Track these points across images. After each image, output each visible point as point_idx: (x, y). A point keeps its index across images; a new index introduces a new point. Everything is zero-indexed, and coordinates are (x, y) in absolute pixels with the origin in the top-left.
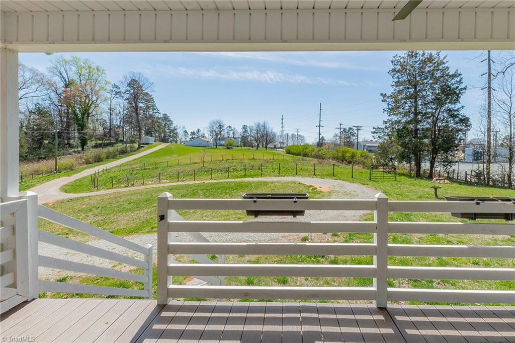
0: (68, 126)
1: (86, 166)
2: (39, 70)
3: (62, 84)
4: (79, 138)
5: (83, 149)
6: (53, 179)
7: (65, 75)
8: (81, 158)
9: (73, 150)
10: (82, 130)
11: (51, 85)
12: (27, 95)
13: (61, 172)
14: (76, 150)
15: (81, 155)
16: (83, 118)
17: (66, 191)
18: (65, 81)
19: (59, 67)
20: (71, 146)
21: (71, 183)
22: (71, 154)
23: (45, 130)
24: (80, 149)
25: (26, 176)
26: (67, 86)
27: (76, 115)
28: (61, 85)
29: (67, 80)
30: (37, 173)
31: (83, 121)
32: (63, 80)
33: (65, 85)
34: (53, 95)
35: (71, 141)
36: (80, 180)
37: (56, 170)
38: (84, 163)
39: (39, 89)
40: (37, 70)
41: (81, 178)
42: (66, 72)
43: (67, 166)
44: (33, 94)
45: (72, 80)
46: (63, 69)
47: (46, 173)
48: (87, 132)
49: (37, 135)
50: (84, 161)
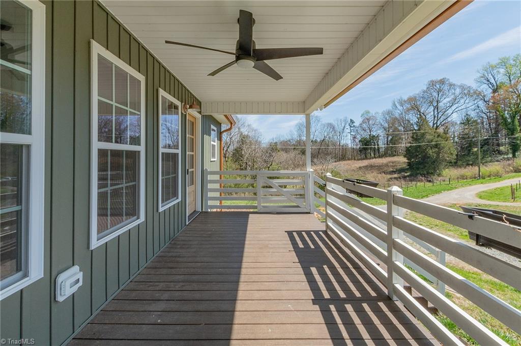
0: (497, 132)
1: (514, 174)
2: (466, 84)
3: (491, 91)
4: (509, 144)
5: (514, 156)
6: (476, 184)
7: (492, 81)
8: (509, 165)
9: (503, 156)
10: (512, 134)
11: (478, 95)
12: (457, 110)
13: (485, 178)
14: (506, 157)
15: (510, 162)
16: (513, 122)
17: (480, 197)
18: (493, 86)
19: (487, 75)
20: (500, 153)
21: (490, 190)
22: (499, 161)
23: (473, 138)
24: (510, 156)
25: (454, 179)
26: (495, 91)
27: (505, 119)
28: (488, 92)
29: (495, 84)
30: (463, 177)
31: (513, 125)
32: (490, 86)
33: (493, 90)
34: (481, 104)
35: (502, 148)
36: (501, 189)
37: (479, 176)
38: (512, 171)
39: (467, 102)
40: (465, 85)
41: (503, 187)
42: (493, 77)
43: (492, 173)
44: (462, 107)
45: (501, 83)
46: (490, 75)
47: (471, 178)
48: (518, 137)
49: (464, 143)
50: (512, 168)
